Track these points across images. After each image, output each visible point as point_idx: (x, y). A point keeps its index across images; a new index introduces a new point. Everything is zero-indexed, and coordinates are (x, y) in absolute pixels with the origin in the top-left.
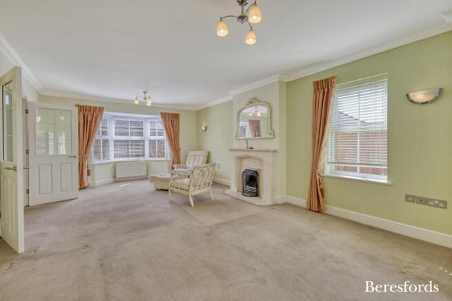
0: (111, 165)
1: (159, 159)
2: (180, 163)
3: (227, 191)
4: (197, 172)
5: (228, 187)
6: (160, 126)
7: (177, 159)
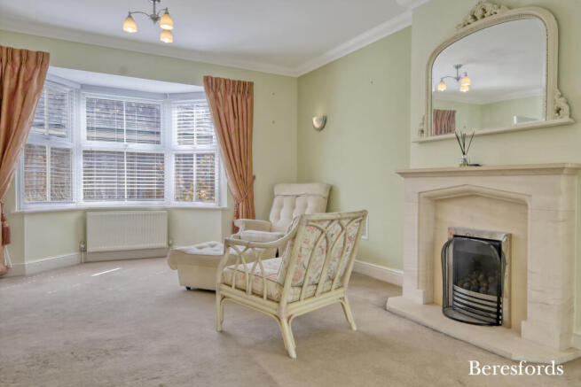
0: (74, 217)
1: (200, 204)
2: (254, 217)
3: (393, 302)
4: (308, 236)
5: (397, 289)
6: (202, 114)
7: (246, 204)
